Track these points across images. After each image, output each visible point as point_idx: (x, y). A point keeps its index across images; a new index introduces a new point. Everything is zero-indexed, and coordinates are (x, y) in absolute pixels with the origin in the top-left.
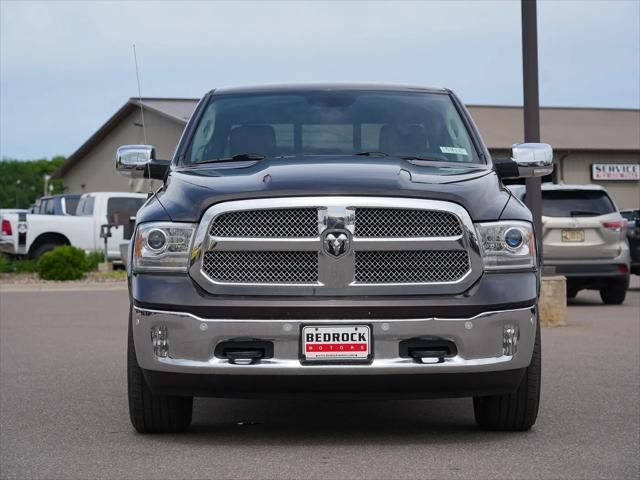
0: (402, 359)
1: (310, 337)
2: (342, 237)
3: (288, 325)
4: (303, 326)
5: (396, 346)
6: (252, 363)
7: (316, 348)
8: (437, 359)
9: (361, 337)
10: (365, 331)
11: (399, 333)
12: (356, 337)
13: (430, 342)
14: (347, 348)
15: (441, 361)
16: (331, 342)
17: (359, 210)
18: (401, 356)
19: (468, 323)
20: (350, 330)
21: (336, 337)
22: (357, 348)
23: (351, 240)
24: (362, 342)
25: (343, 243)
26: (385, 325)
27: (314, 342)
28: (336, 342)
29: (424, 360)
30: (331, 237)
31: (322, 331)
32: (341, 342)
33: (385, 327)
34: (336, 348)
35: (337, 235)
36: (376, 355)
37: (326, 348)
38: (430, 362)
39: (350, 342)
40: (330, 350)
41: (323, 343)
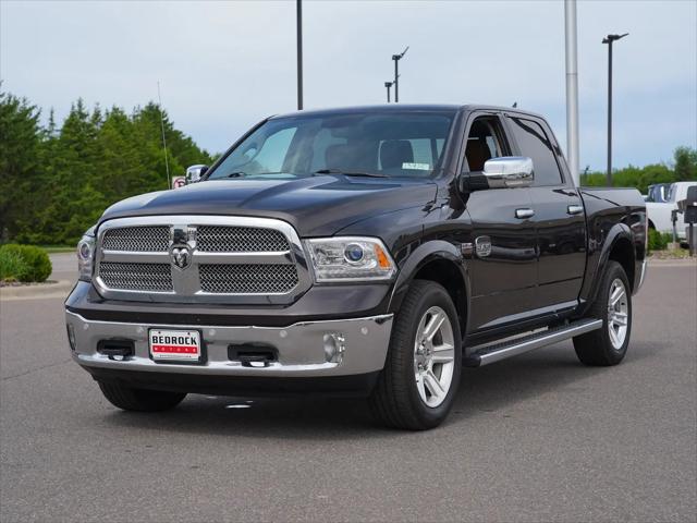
0: (230, 362)
1: (155, 339)
2: (184, 251)
3: (141, 327)
4: (149, 329)
5: (225, 350)
6: (124, 360)
7: (160, 349)
8: (262, 364)
9: (193, 341)
10: (195, 335)
11: (227, 339)
12: (189, 341)
13: (258, 347)
14: (183, 350)
15: (266, 365)
16: (171, 344)
17: (200, 227)
18: (231, 359)
19: (283, 332)
20: (184, 334)
21: (174, 340)
22: (191, 350)
23: (191, 253)
24: (194, 345)
25: (184, 255)
26: (212, 331)
27: (158, 344)
28: (174, 345)
29: (252, 363)
30: (176, 251)
31: (165, 334)
32: (178, 345)
33: (212, 333)
34: (175, 350)
35: (180, 249)
36: (209, 357)
37: (167, 349)
38: (258, 365)
39: (185, 345)
40: (170, 351)
41: (164, 344)
